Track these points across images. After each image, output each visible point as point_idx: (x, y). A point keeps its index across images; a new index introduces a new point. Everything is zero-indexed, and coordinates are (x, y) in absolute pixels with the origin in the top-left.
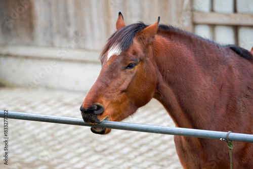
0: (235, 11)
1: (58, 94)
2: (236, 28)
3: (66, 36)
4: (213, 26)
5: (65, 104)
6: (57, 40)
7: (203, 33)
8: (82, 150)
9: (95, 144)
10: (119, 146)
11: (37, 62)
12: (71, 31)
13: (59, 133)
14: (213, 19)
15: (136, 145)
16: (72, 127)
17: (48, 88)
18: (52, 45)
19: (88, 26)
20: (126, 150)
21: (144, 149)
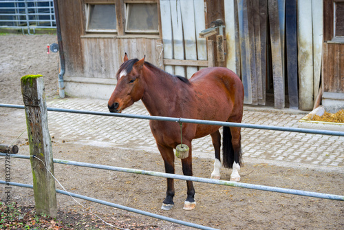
0: (185, 59)
1: (96, 101)
2: (185, 67)
3: (100, 71)
4: (174, 66)
5: (100, 106)
6: (96, 74)
7: (169, 70)
8: (109, 129)
9: (115, 126)
10: (127, 127)
11: (86, 85)
12: (103, 69)
13: (97, 121)
14: (174, 63)
15: (135, 126)
16: (104, 117)
17: (91, 98)
18: (93, 76)
19: (111, 66)
20: (131, 129)
21: (140, 128)
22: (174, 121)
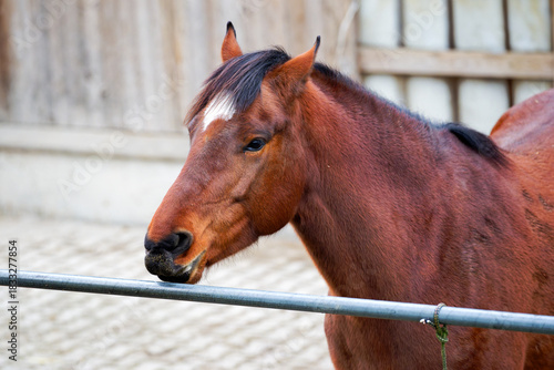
0: (452, 45)
1: (65, 229)
2: (454, 82)
3: (82, 101)
4: (403, 78)
5: (81, 251)
6: (63, 110)
7: (384, 90)
8: (119, 351)
9: (147, 338)
10: (200, 342)
11: (18, 159)
12: (94, 89)
13: (67, 315)
14: (404, 63)
15: (237, 339)
16: (97, 298)
17: (41, 215)
18: (51, 121)
19: (129, 78)
20: (216, 351)
21: (255, 348)
22: (414, 320)
